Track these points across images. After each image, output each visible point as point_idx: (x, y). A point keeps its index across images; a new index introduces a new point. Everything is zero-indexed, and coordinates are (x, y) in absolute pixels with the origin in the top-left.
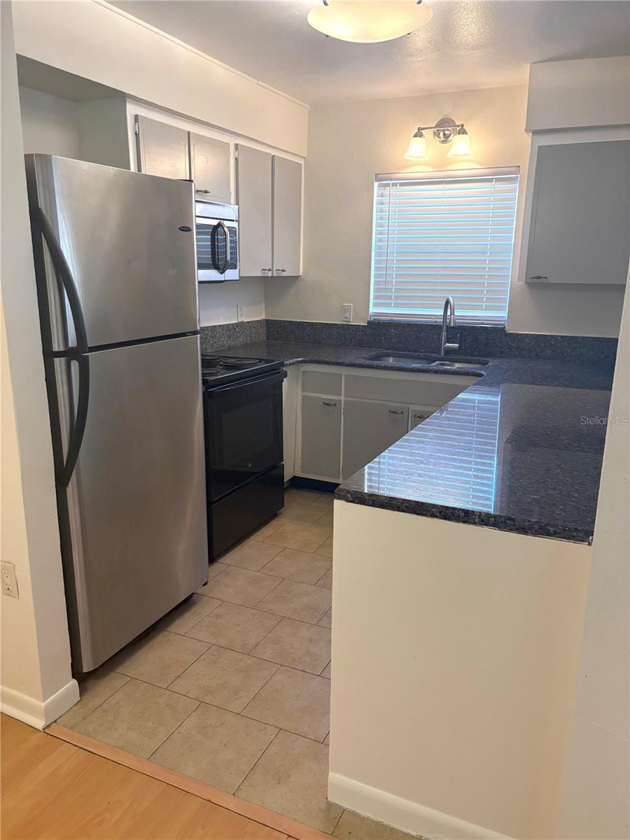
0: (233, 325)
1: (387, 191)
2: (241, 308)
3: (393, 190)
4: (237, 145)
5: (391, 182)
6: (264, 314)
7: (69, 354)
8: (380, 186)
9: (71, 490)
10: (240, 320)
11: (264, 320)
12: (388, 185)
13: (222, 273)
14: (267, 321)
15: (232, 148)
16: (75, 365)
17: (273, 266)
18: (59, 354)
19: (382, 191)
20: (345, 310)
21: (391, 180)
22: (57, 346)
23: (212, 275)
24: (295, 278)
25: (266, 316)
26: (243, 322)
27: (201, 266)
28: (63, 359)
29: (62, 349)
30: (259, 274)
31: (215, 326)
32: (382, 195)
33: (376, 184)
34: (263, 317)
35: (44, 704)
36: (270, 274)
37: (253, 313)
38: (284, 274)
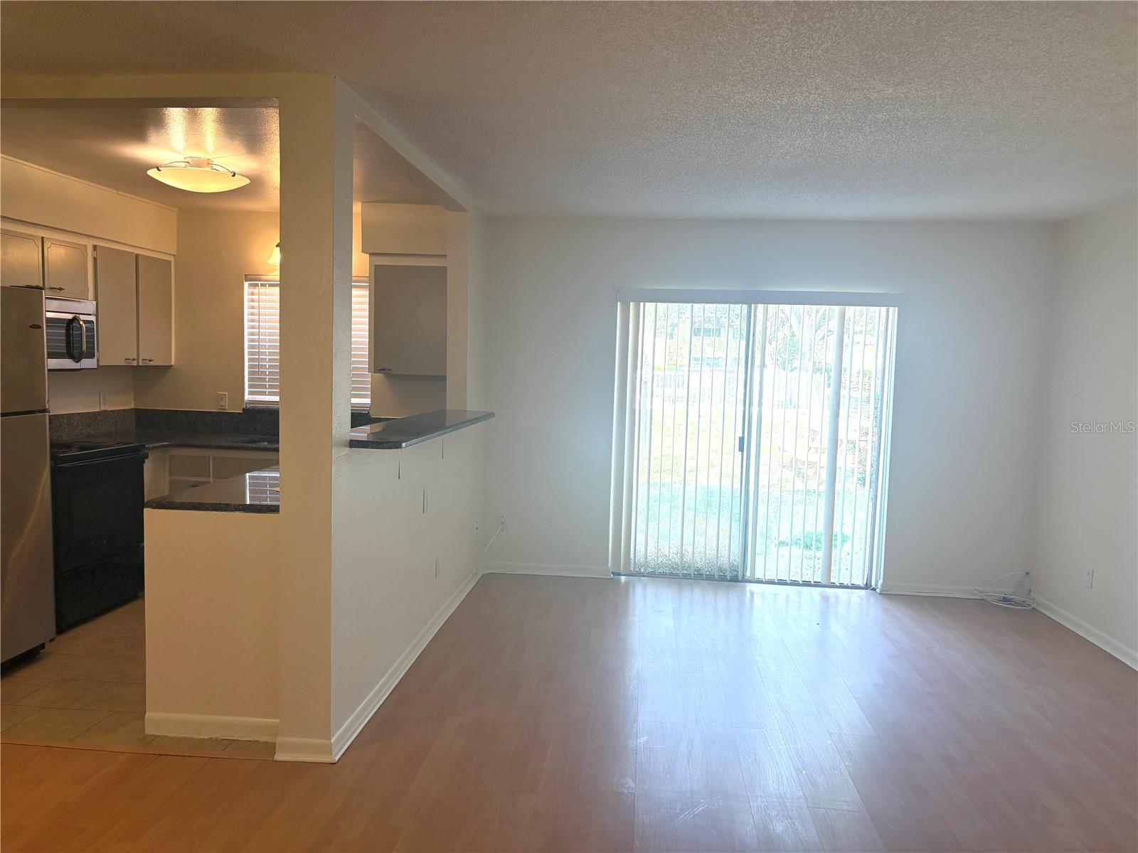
0: (94, 413)
1: (256, 290)
2: (104, 398)
3: (263, 290)
4: (95, 247)
5: (260, 283)
6: (133, 403)
8: (250, 285)
10: (102, 409)
11: (132, 409)
12: (257, 285)
13: (77, 362)
14: (136, 410)
15: (90, 249)
17: (138, 355)
19: (252, 290)
20: (222, 398)
21: (260, 281)
23: (67, 363)
24: (166, 368)
25: (135, 405)
26: (106, 411)
27: (51, 355)
30: (123, 363)
31: (71, 414)
32: (253, 294)
33: (246, 284)
34: (132, 406)
36: (135, 363)
37: (120, 402)
38: (151, 364)
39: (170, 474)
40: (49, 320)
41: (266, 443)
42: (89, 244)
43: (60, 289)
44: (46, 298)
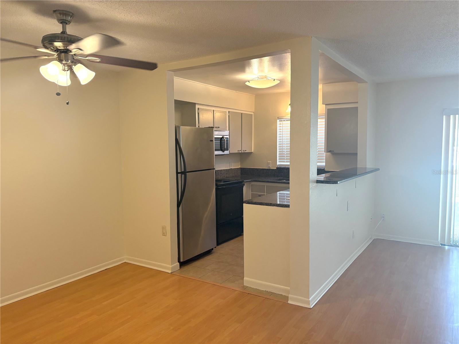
0: (228, 169)
1: (281, 123)
2: (231, 164)
3: (284, 122)
4: (229, 112)
5: (283, 120)
6: (240, 166)
7: (182, 173)
8: (279, 121)
9: (180, 208)
10: (231, 168)
11: (240, 168)
12: (282, 121)
13: (223, 152)
14: (241, 168)
15: (227, 113)
16: (183, 176)
17: (242, 149)
18: (179, 173)
19: (280, 123)
20: (268, 164)
21: (283, 119)
22: (179, 171)
23: (220, 153)
24: (251, 153)
25: (241, 166)
26: (232, 169)
27: (216, 150)
28: (180, 174)
29: (180, 172)
30: (237, 152)
31: (221, 170)
33: (278, 120)
34: (240, 167)
35: (171, 266)
36: (241, 152)
37: (236, 165)
38: (246, 152)
39: (252, 191)
40: (215, 138)
41: (285, 181)
42: (227, 111)
43: (219, 127)
44: (215, 131)
